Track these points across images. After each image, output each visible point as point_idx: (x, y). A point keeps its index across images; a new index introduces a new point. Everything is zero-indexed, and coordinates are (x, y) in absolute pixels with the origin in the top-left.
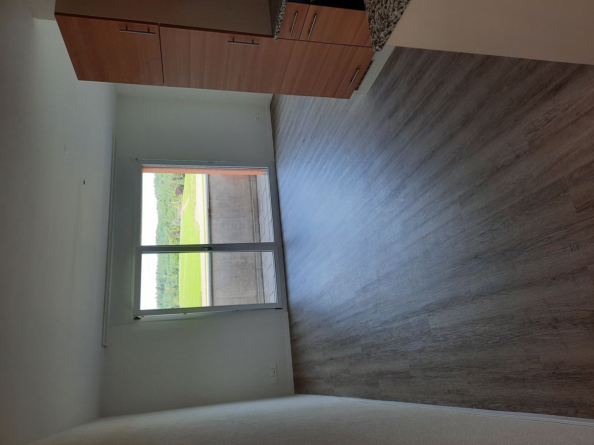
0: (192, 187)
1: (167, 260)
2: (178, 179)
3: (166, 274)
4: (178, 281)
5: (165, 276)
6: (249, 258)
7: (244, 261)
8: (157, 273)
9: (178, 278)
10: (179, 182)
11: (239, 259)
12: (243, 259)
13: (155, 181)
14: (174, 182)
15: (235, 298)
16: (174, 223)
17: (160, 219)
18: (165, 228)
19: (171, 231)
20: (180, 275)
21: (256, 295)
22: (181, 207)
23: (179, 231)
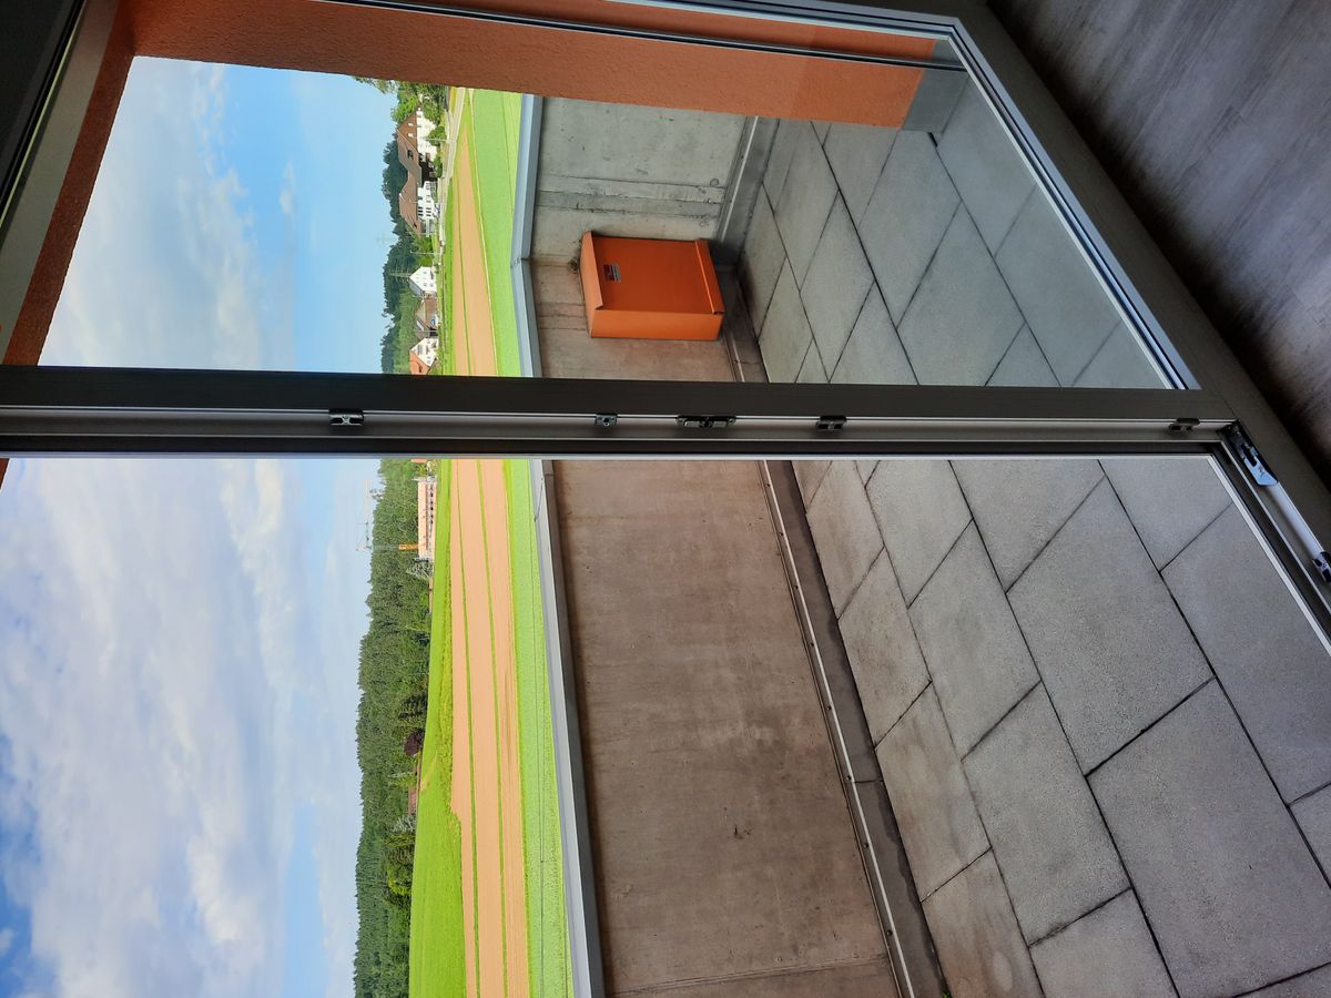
0: (443, 730)
1: (380, 925)
2: (412, 715)
3: (378, 963)
4: (407, 981)
5: (375, 970)
6: (796, 720)
7: (767, 735)
8: (356, 963)
9: (407, 973)
10: (411, 724)
11: (741, 726)
12: (760, 724)
13: (360, 726)
14: (403, 724)
15: (755, 978)
16: (399, 825)
17: (367, 821)
18: (379, 841)
19: (392, 847)
20: (411, 964)
21: (880, 949)
22: (417, 782)
23: (413, 846)
